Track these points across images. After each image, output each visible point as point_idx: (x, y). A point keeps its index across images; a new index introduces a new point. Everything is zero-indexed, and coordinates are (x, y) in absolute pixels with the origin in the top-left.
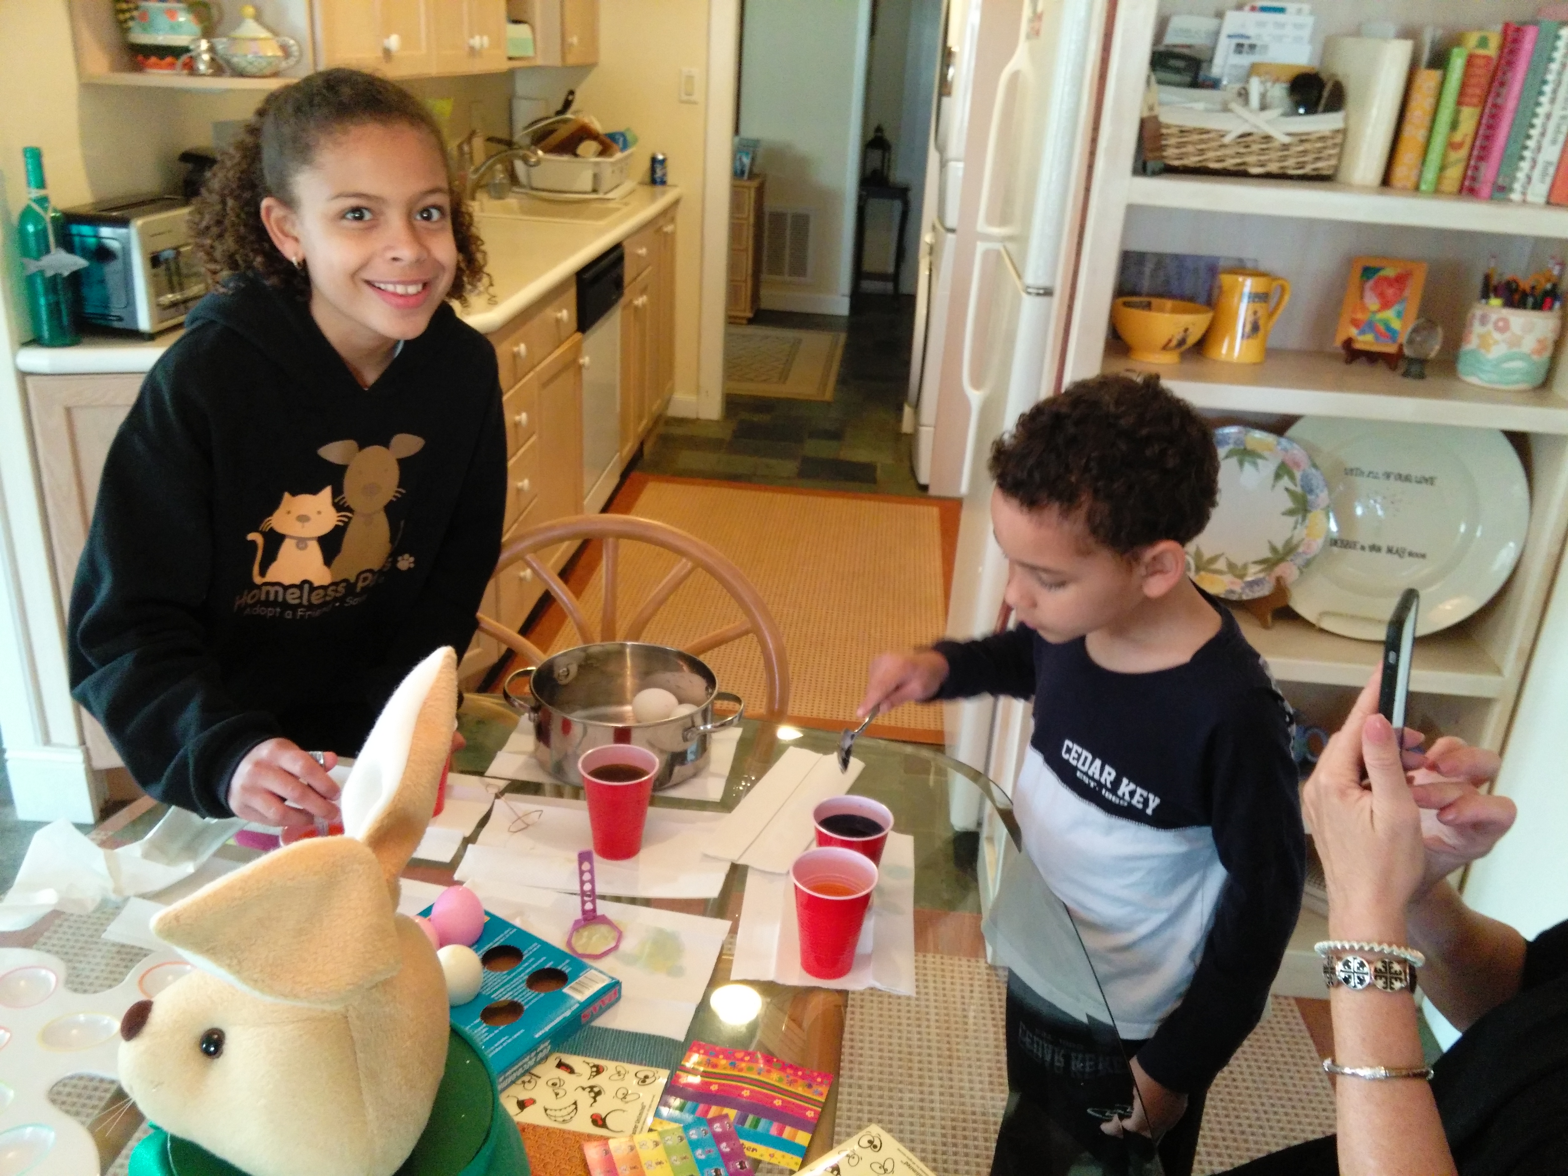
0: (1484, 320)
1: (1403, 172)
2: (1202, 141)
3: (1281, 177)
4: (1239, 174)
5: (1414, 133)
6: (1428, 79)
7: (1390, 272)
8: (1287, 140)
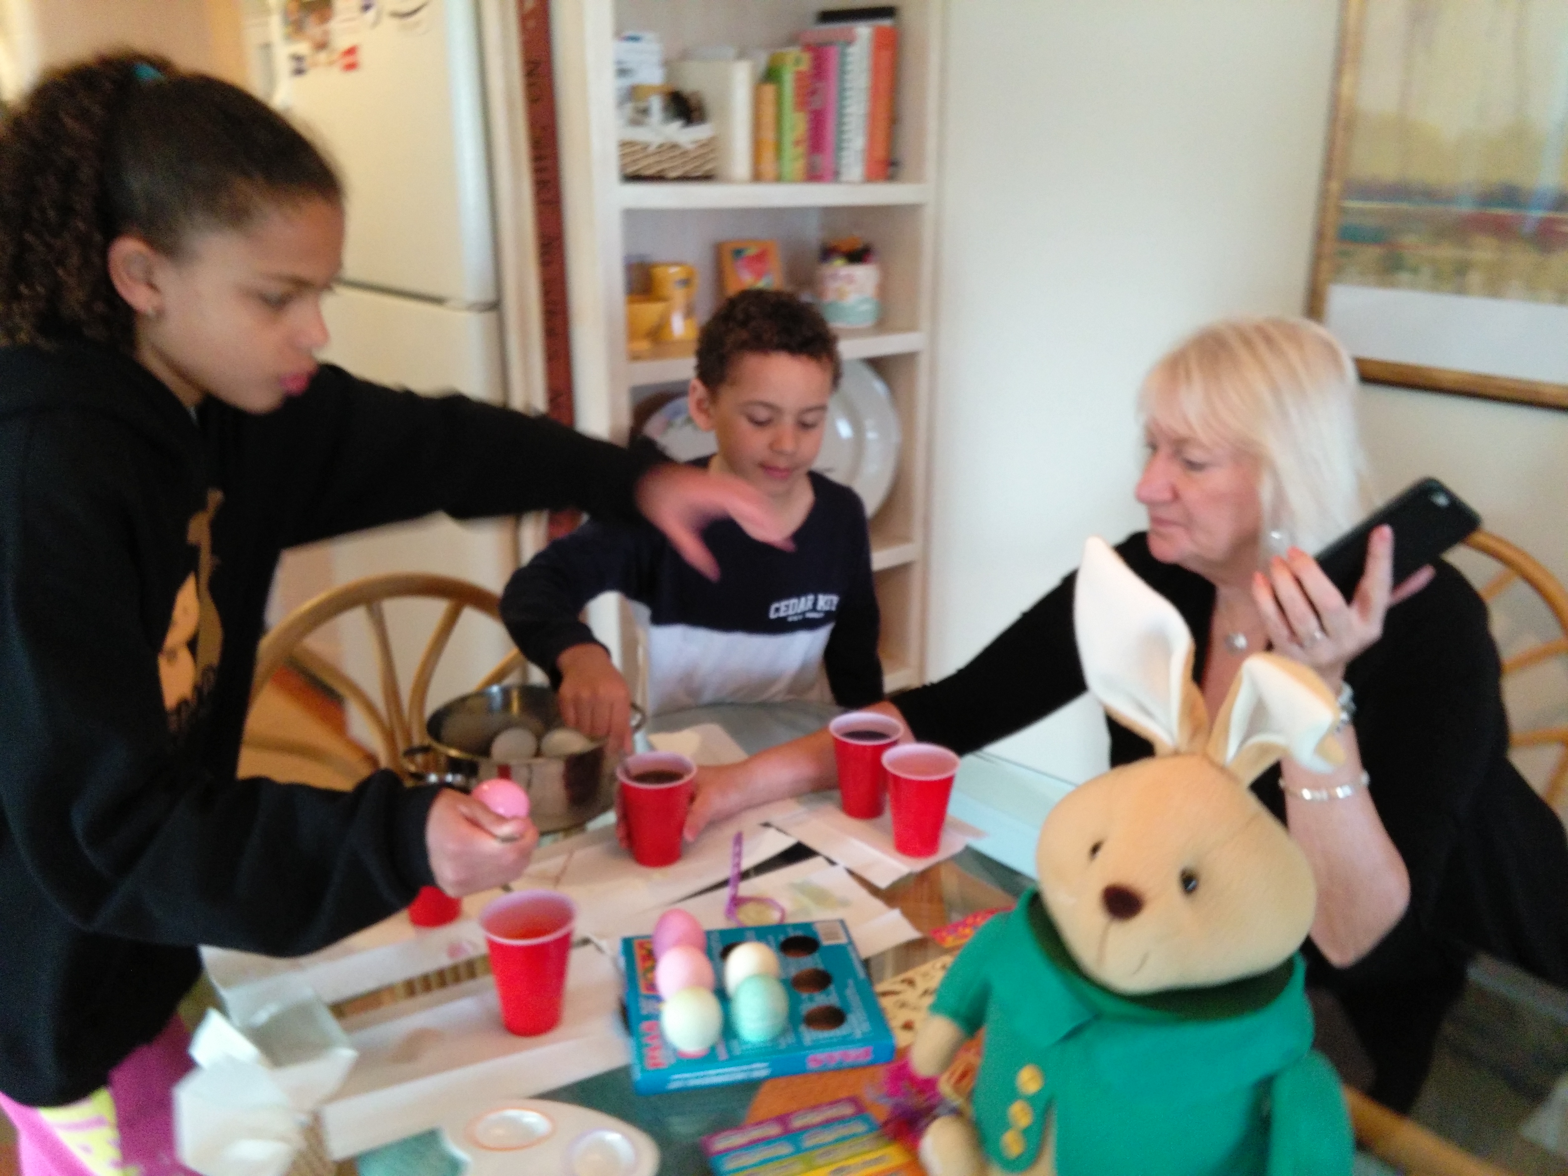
0: (835, 277)
1: (768, 166)
2: (634, 152)
3: (685, 178)
4: (659, 178)
5: (769, 135)
6: (769, 91)
7: (752, 251)
8: (690, 147)
